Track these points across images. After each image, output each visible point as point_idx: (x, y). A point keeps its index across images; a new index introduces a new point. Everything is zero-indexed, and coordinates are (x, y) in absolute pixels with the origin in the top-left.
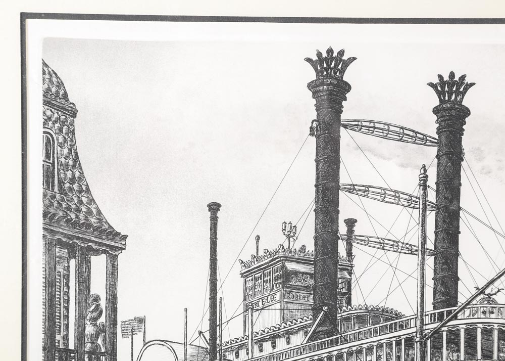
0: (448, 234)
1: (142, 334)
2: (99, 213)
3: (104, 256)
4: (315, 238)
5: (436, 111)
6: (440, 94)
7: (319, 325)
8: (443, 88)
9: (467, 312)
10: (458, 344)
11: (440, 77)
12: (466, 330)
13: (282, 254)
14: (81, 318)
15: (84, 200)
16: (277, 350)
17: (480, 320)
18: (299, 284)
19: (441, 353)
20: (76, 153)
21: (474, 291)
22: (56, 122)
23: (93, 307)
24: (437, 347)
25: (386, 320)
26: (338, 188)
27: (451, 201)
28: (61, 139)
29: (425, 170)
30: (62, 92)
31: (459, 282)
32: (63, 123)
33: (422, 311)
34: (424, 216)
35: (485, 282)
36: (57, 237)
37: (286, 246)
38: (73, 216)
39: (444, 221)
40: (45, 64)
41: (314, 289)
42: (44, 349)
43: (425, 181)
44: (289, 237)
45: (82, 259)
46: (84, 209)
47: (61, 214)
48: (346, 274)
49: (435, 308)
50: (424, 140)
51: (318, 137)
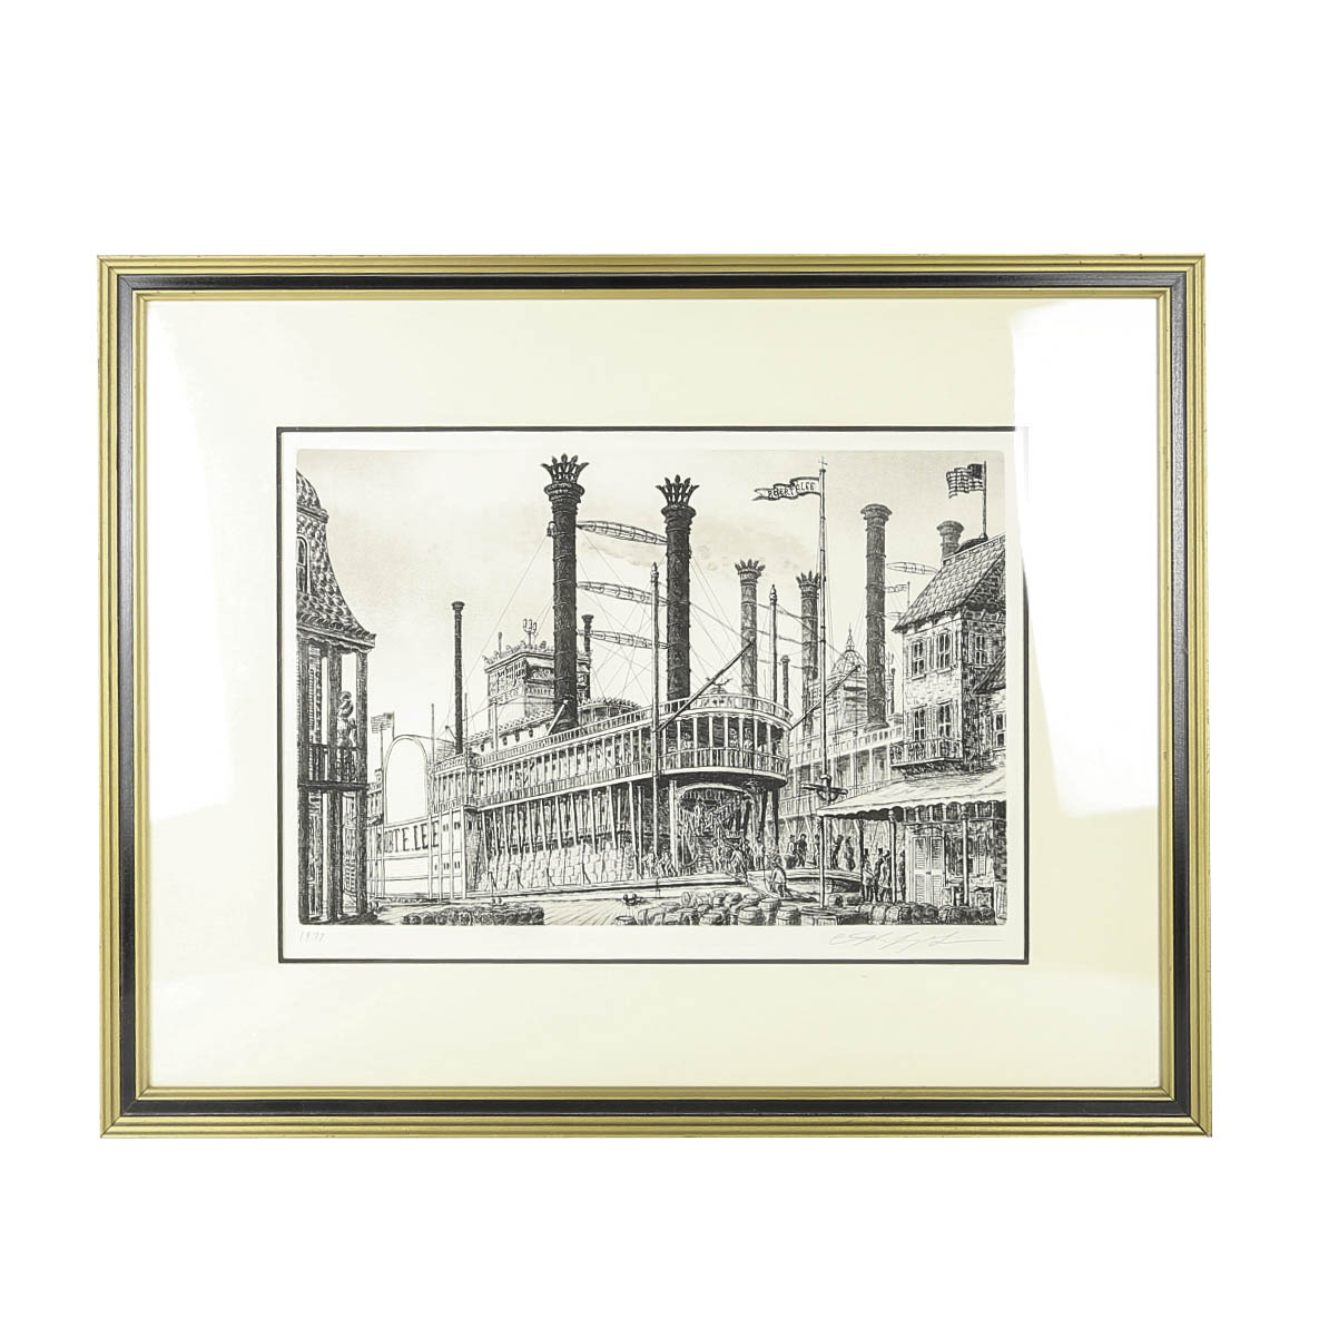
0: (679, 628)
1: (391, 729)
2: (349, 613)
3: (354, 654)
4: (555, 634)
5: (664, 512)
6: (667, 496)
7: (560, 718)
8: (670, 490)
9: (699, 702)
10: (691, 733)
11: (667, 480)
12: (699, 719)
13: (523, 650)
14: (333, 713)
15: (335, 601)
16: (520, 742)
17: (712, 710)
18: (540, 678)
19: (676, 742)
20: (327, 556)
21: (706, 682)
22: (308, 527)
23: (345, 703)
24: (672, 737)
25: (624, 712)
26: (575, 585)
27: (681, 596)
28: (313, 545)
29: (656, 568)
30: (314, 499)
31: (691, 674)
32: (316, 528)
33: (657, 703)
34: (656, 610)
35: (716, 673)
36: (310, 637)
37: (527, 643)
38: (325, 616)
39: (675, 616)
40: (298, 474)
41: (555, 682)
42: (299, 744)
43: (656, 578)
44: (530, 633)
45: (334, 658)
46: (335, 610)
47: (313, 614)
48: (584, 668)
49: (669, 699)
50: (654, 538)
51: (555, 538)
